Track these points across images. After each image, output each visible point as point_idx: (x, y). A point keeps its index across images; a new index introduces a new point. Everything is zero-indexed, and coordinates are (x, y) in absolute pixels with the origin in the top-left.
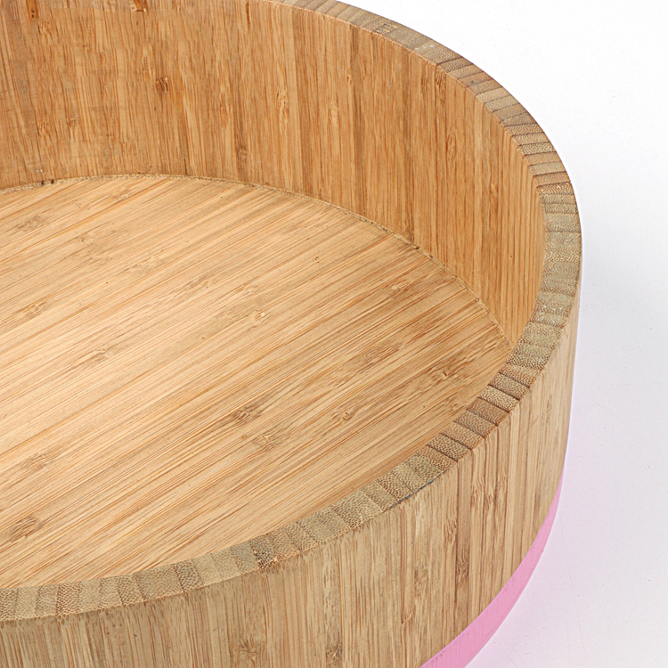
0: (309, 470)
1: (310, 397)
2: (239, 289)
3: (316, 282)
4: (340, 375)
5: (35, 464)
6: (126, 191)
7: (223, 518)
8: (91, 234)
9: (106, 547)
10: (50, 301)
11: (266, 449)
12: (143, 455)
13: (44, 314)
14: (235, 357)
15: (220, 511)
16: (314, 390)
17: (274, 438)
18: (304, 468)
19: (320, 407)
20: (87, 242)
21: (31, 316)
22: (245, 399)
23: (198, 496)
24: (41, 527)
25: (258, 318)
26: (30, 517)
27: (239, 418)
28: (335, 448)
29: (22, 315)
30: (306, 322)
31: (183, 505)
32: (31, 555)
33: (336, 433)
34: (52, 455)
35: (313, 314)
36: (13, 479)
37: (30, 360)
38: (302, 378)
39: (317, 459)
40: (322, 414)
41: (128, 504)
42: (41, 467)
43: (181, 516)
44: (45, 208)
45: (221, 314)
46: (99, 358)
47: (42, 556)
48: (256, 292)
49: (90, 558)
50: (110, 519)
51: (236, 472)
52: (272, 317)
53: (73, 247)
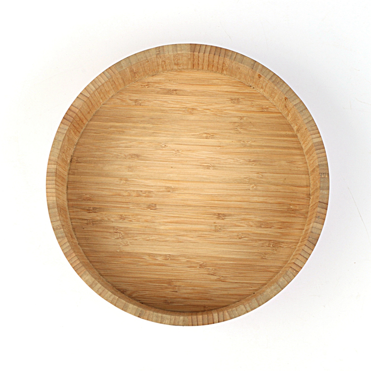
0: (218, 245)
1: (239, 224)
2: (258, 173)
3: (277, 187)
4: (251, 223)
5: (169, 189)
6: (267, 108)
7: (190, 242)
8: (245, 118)
9: (162, 227)
10: (215, 136)
11: (216, 231)
12: (191, 208)
13: (210, 140)
14: (236, 195)
15: (191, 239)
16: (242, 223)
17: (220, 229)
18: (217, 244)
19: (238, 229)
20: (242, 121)
21: (207, 138)
22: (225, 211)
23: (190, 231)
24: (155, 209)
25: (253, 187)
26: (155, 204)
27: (219, 216)
28: (229, 244)
29: (205, 135)
30: (261, 199)
31: (186, 230)
32: (147, 216)
33: (234, 240)
34: (174, 189)
35: (265, 198)
36: (161, 190)
37: (194, 154)
38: (243, 217)
39: (222, 244)
40: (236, 232)
41: (176, 219)
42: (169, 191)
43: (182, 233)
44: (243, 97)
45: (246, 178)
46: (208, 167)
47: (149, 218)
48: (261, 178)
49: (157, 227)
50: (169, 220)
51: (204, 231)
52: (256, 190)
53: (236, 120)
